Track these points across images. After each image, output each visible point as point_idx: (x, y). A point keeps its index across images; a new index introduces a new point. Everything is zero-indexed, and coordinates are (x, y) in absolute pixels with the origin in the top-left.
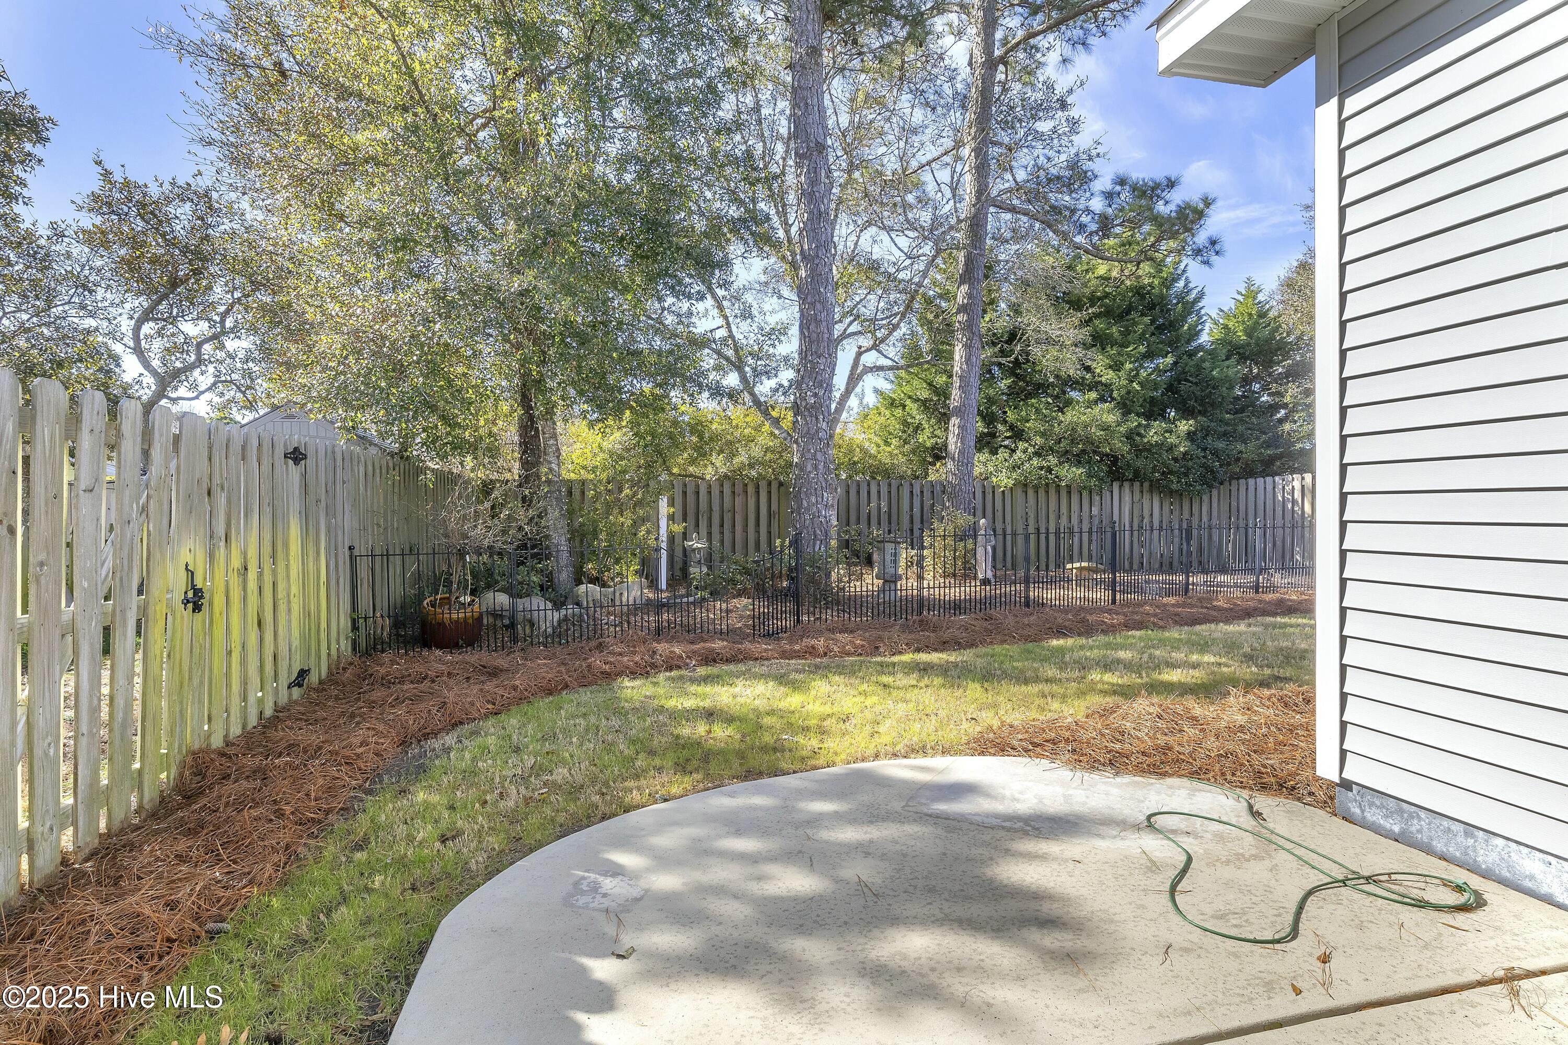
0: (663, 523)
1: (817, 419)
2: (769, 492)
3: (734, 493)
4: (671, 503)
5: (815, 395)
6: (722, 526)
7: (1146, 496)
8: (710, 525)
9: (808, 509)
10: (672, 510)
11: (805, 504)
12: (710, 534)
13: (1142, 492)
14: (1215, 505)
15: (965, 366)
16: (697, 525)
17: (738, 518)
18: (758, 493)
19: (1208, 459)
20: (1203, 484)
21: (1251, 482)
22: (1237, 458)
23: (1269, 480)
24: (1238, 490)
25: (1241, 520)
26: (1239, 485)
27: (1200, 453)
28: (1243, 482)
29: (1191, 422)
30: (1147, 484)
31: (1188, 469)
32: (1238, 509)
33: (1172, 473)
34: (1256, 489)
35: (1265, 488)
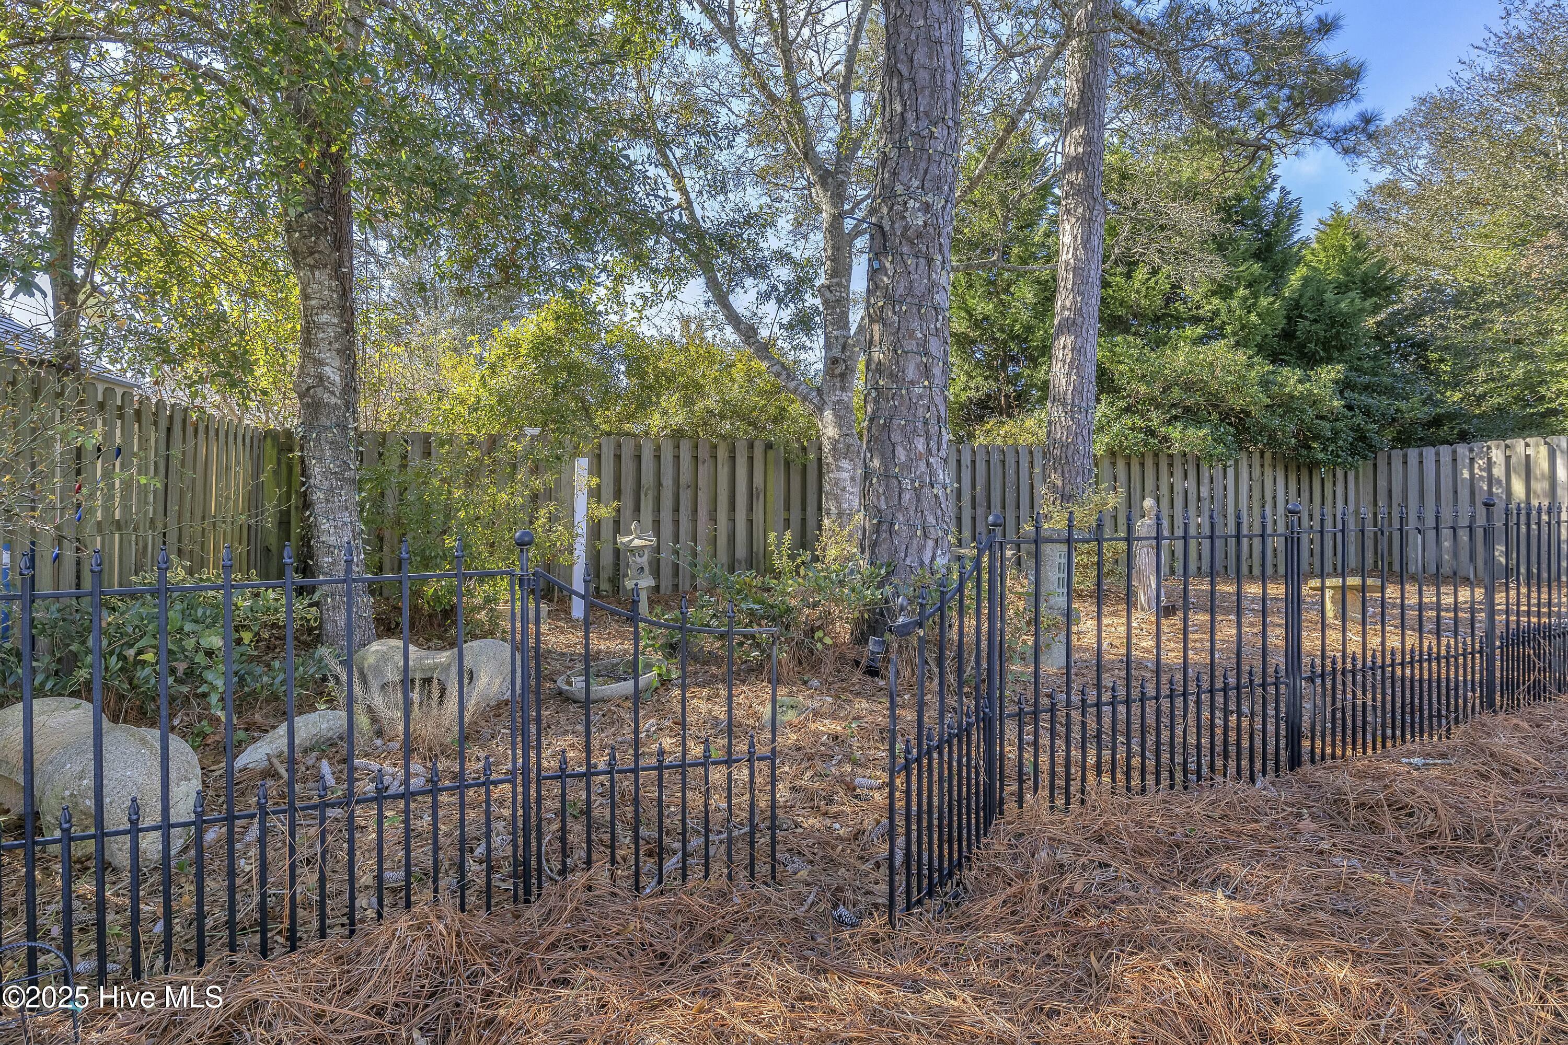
0: (581, 503)
1: (930, 261)
2: (751, 459)
3: (696, 458)
4: (596, 468)
5: (927, 208)
6: (676, 510)
7: (1268, 471)
8: (657, 509)
9: (908, 467)
10: (595, 480)
11: (901, 454)
12: (657, 523)
13: (1262, 466)
14: (1351, 485)
15: (1081, 253)
16: (637, 509)
17: (703, 498)
18: (733, 459)
19: (1359, 420)
20: (1352, 455)
21: (1413, 453)
22: (1394, 420)
23: (1445, 450)
24: (1389, 464)
25: (1394, 506)
26: (1390, 457)
27: (1347, 412)
28: (1397, 454)
29: (1339, 367)
30: (1268, 455)
31: (1336, 433)
32: (1390, 491)
33: (1316, 437)
34: (1421, 462)
35: (1438, 461)
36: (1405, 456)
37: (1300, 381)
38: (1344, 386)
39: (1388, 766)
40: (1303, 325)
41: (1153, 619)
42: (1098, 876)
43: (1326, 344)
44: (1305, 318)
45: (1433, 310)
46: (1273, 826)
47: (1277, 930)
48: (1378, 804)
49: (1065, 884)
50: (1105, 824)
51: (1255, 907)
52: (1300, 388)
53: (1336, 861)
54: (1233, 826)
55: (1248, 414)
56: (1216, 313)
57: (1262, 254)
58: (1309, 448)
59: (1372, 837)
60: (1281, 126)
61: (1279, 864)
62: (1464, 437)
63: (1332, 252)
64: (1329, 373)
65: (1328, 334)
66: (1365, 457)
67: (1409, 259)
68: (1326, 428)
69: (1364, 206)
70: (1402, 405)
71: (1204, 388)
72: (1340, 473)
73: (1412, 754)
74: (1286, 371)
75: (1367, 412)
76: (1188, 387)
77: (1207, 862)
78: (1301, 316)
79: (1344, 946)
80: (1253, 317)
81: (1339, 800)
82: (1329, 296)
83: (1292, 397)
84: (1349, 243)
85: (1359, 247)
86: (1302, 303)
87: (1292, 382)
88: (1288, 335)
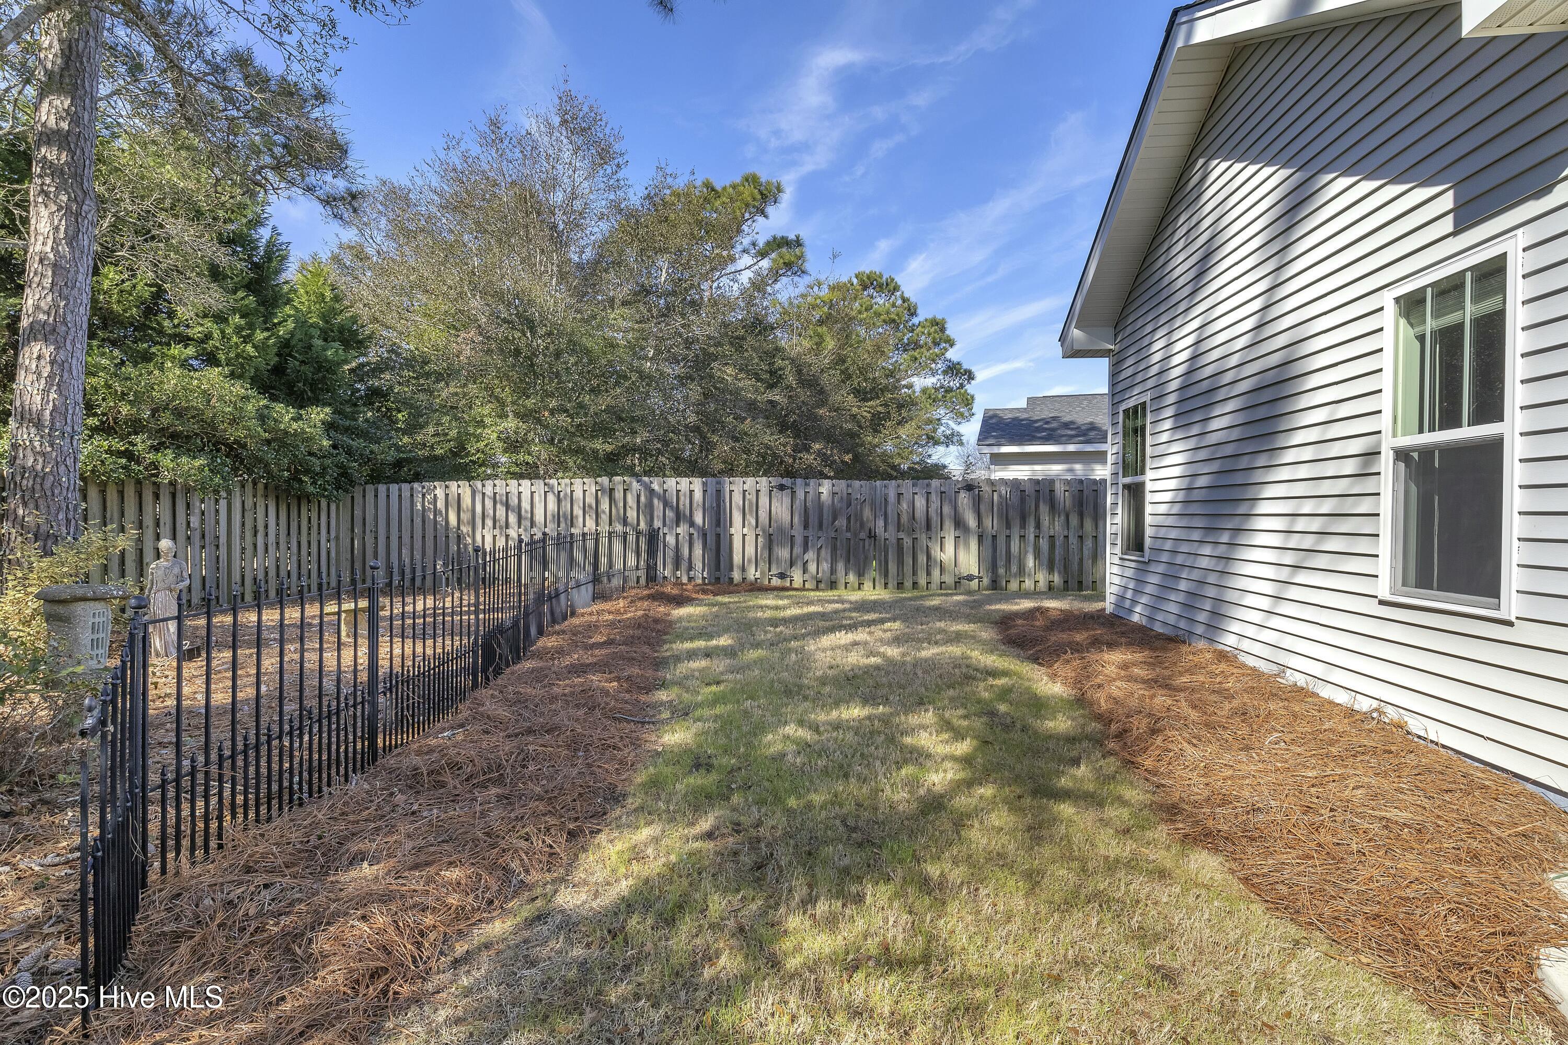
7: (260, 501)
13: (255, 496)
14: (333, 514)
19: (343, 458)
20: (337, 489)
21: (382, 488)
22: (369, 460)
23: (406, 487)
24: (364, 496)
25: (368, 531)
26: (364, 491)
27: (332, 451)
28: (370, 488)
29: (327, 410)
30: (260, 486)
31: (324, 469)
32: (364, 519)
33: (307, 472)
34: (388, 496)
35: (400, 496)
36: (376, 491)
37: (293, 419)
38: (329, 427)
39: (433, 742)
40: (292, 364)
41: (175, 664)
42: (266, 895)
43: (313, 385)
44: (295, 358)
45: (393, 368)
46: (379, 807)
47: (411, 869)
48: (442, 767)
49: (241, 913)
50: (250, 856)
51: (392, 862)
52: (295, 425)
53: (425, 814)
54: (351, 818)
55: (244, 446)
56: (208, 336)
57: (252, 286)
58: (300, 481)
59: (441, 791)
60: (276, 168)
61: (392, 830)
62: (417, 477)
63: (313, 298)
64: (319, 415)
65: (316, 377)
66: (346, 491)
67: (375, 320)
68: (316, 465)
69: (336, 259)
70: (375, 447)
71: (198, 416)
72: (324, 503)
73: (443, 730)
74: (279, 407)
75: (349, 452)
76: (179, 413)
77: (342, 851)
78: (291, 356)
79: (452, 859)
80: (249, 348)
81: (416, 773)
82: (318, 342)
83: (287, 433)
84: (328, 294)
85: (336, 299)
86: (293, 342)
87: (287, 419)
88: (278, 370)
